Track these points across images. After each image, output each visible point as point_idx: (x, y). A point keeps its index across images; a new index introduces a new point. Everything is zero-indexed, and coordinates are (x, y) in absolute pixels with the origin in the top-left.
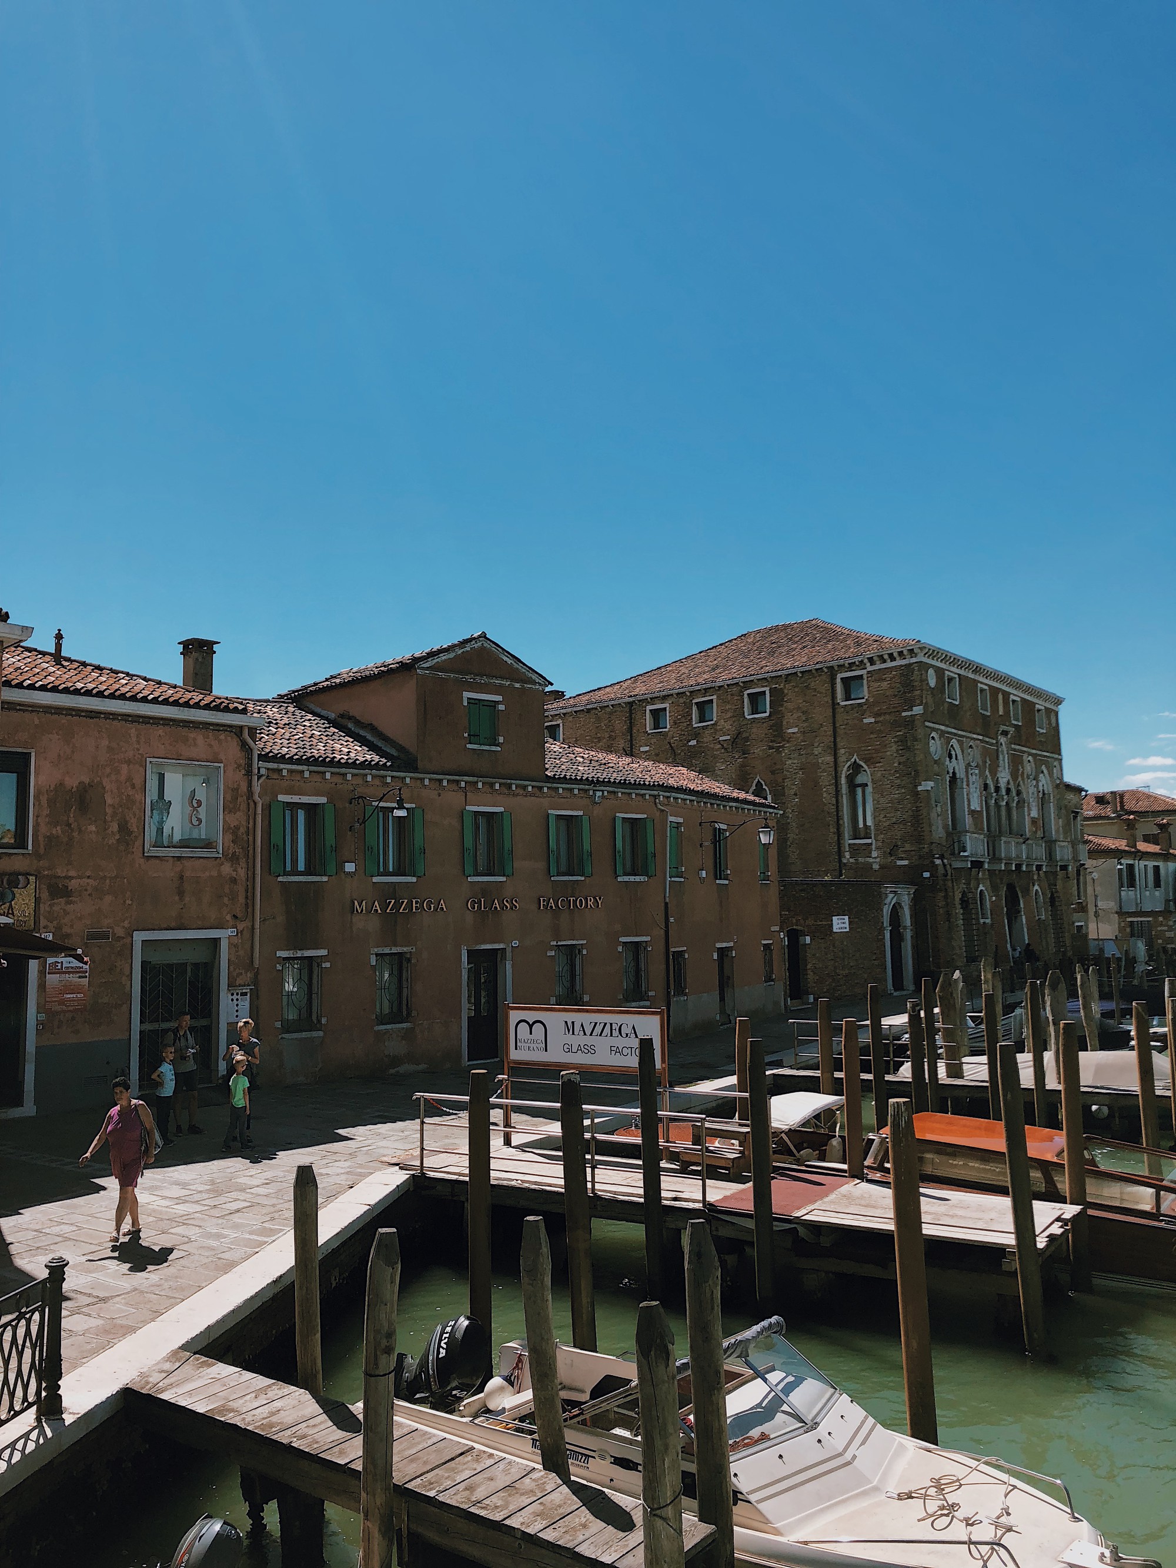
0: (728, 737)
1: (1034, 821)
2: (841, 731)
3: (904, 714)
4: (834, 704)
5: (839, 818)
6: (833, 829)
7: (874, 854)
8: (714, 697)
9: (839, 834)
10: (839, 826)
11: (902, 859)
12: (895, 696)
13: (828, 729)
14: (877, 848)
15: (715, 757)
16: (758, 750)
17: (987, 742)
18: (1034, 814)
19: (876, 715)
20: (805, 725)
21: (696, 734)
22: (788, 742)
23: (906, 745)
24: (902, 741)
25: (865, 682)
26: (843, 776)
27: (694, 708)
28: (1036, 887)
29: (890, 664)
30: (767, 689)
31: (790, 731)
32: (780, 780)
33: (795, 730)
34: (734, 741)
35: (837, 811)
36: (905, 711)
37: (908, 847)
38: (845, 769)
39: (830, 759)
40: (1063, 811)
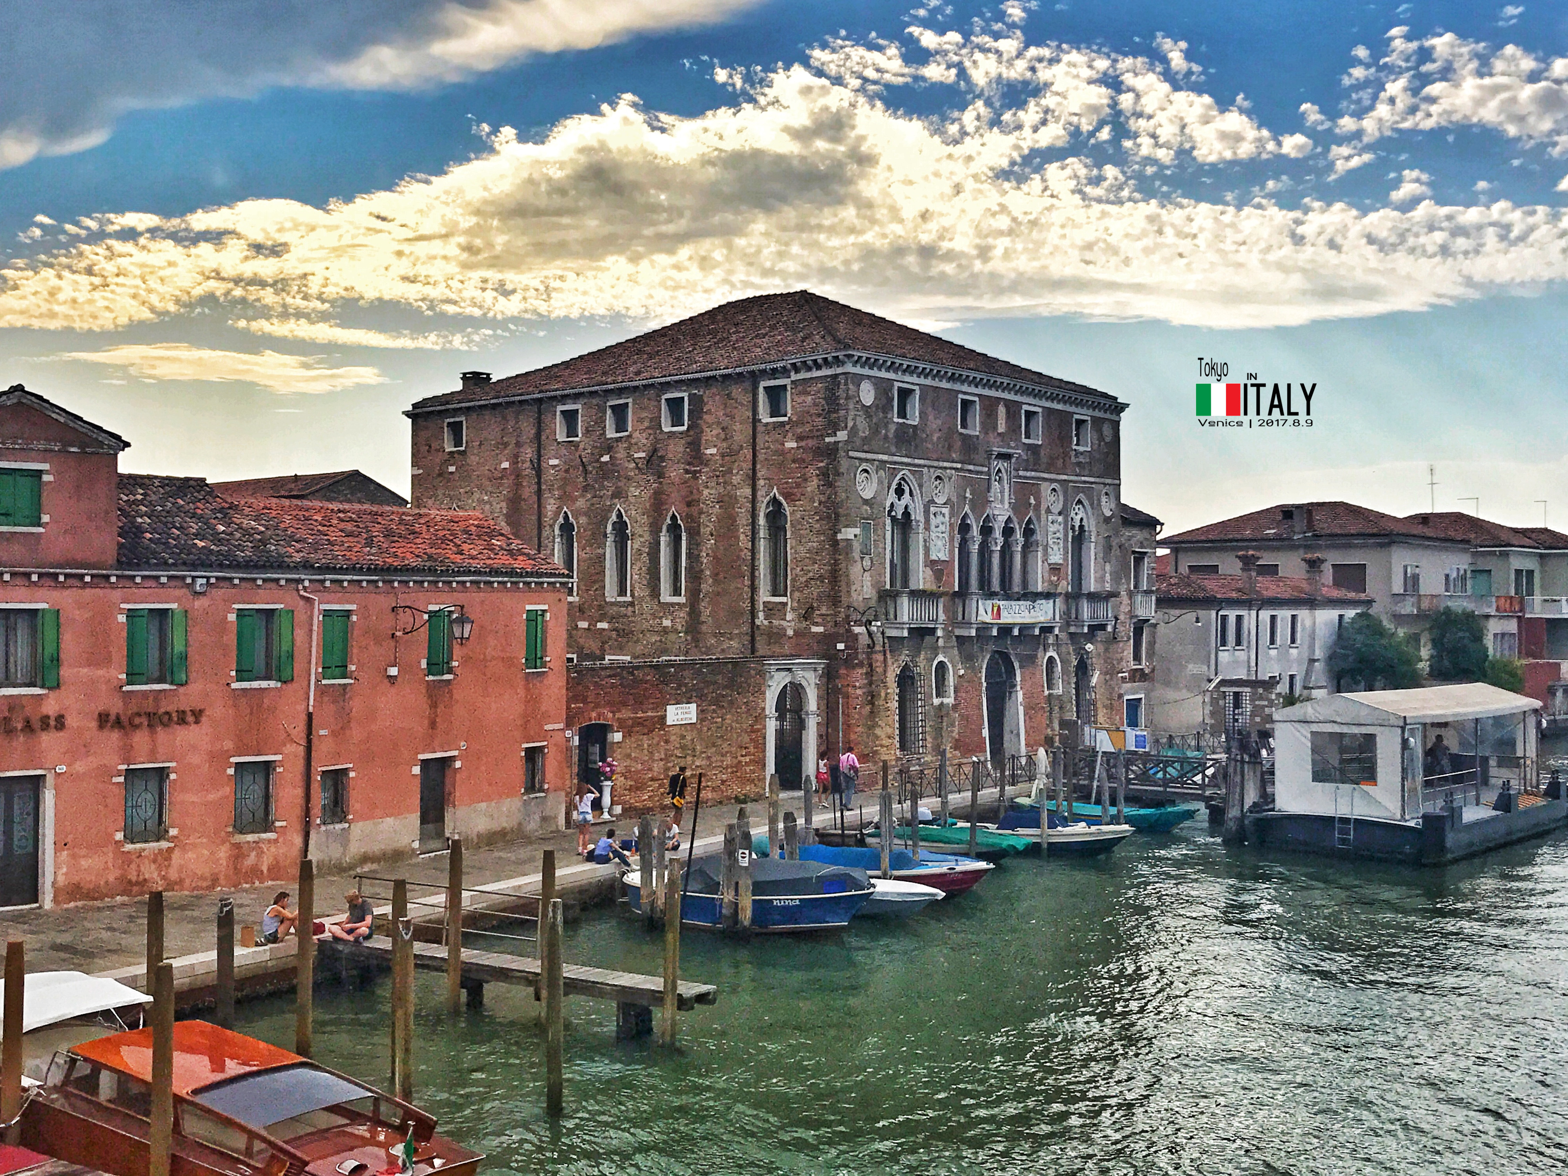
0: (643, 455)
1: (1055, 569)
2: (761, 457)
3: (827, 440)
4: (755, 421)
5: (753, 568)
6: (747, 582)
7: (789, 616)
8: (630, 400)
9: (754, 588)
10: (753, 578)
11: (817, 624)
12: (819, 415)
13: (747, 452)
14: (792, 609)
15: (629, 479)
16: (675, 472)
17: (970, 471)
18: (1056, 557)
19: (799, 438)
20: (725, 445)
21: (609, 447)
22: (706, 465)
23: (828, 478)
24: (824, 474)
25: (789, 394)
26: (762, 514)
27: (609, 412)
28: (1051, 653)
29: (816, 374)
30: (685, 395)
31: (708, 452)
32: (695, 514)
33: (713, 451)
34: (649, 460)
35: (753, 558)
36: (829, 435)
37: (824, 610)
38: (764, 505)
39: (748, 491)
40: (1116, 552)
